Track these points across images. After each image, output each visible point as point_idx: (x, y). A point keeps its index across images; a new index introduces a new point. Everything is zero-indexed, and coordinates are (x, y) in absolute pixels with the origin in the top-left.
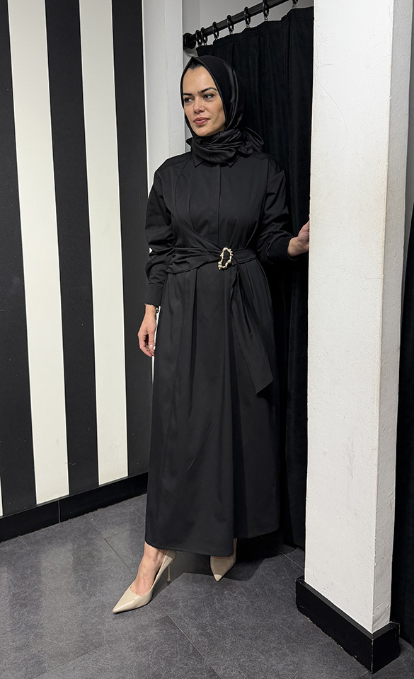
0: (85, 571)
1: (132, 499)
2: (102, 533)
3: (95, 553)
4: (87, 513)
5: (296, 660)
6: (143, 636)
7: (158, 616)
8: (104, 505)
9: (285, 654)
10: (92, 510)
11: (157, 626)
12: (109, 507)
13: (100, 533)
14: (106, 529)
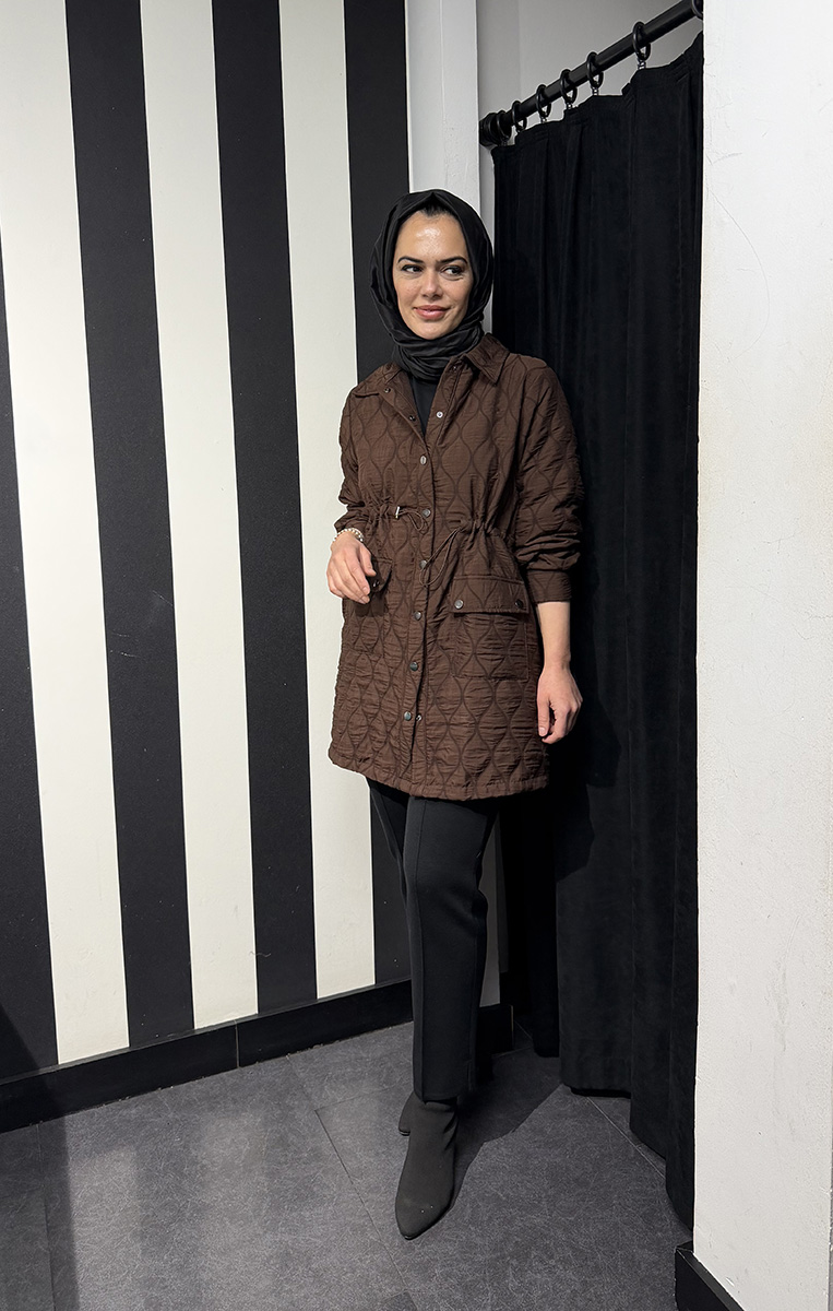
0: (267, 1175)
1: (382, 1031)
2: (314, 1097)
3: (292, 1138)
4: (293, 1052)
8: (328, 1039)
10: (302, 1049)
12: (337, 1044)
13: (308, 1097)
14: (322, 1089)
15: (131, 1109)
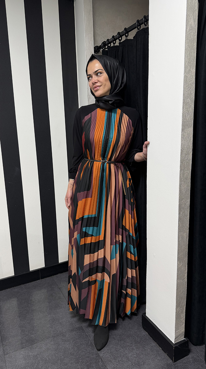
0: (48, 302)
2: (59, 285)
3: (54, 294)
4: (53, 275)
5: (138, 352)
6: (69, 335)
7: (77, 326)
8: (61, 272)
9: (133, 349)
10: (56, 274)
11: (76, 331)
12: (64, 273)
13: (57, 285)
15: (16, 289)
